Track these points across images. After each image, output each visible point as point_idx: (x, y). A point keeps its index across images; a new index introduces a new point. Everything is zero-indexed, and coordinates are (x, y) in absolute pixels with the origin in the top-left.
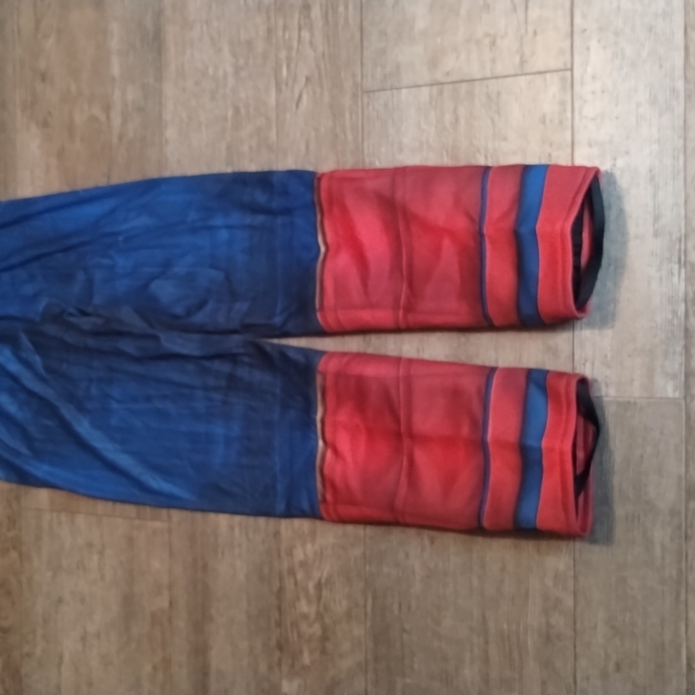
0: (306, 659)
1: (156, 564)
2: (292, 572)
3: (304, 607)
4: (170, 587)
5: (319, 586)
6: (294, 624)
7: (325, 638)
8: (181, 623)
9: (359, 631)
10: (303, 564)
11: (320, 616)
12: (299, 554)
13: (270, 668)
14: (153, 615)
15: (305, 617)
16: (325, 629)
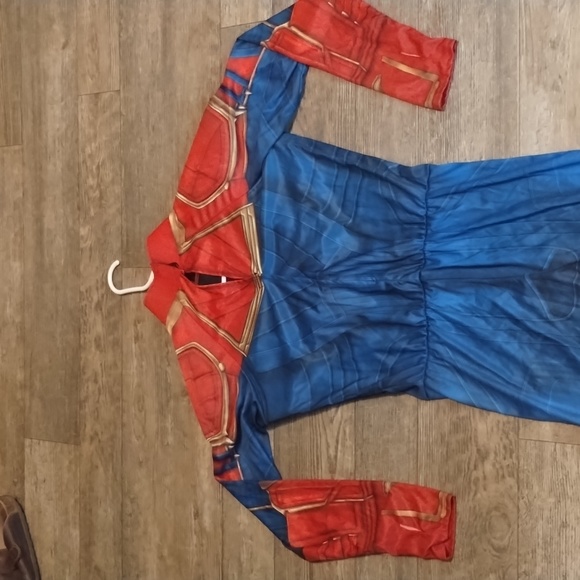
0: (92, 213)
1: (16, 172)
2: (84, 162)
3: (91, 181)
4: (23, 184)
5: (98, 168)
6: (86, 193)
7: (101, 198)
8: (29, 205)
9: (117, 189)
10: (90, 156)
11: (99, 185)
12: (88, 150)
13: (74, 222)
14: (15, 203)
15: (91, 187)
16: (101, 193)
